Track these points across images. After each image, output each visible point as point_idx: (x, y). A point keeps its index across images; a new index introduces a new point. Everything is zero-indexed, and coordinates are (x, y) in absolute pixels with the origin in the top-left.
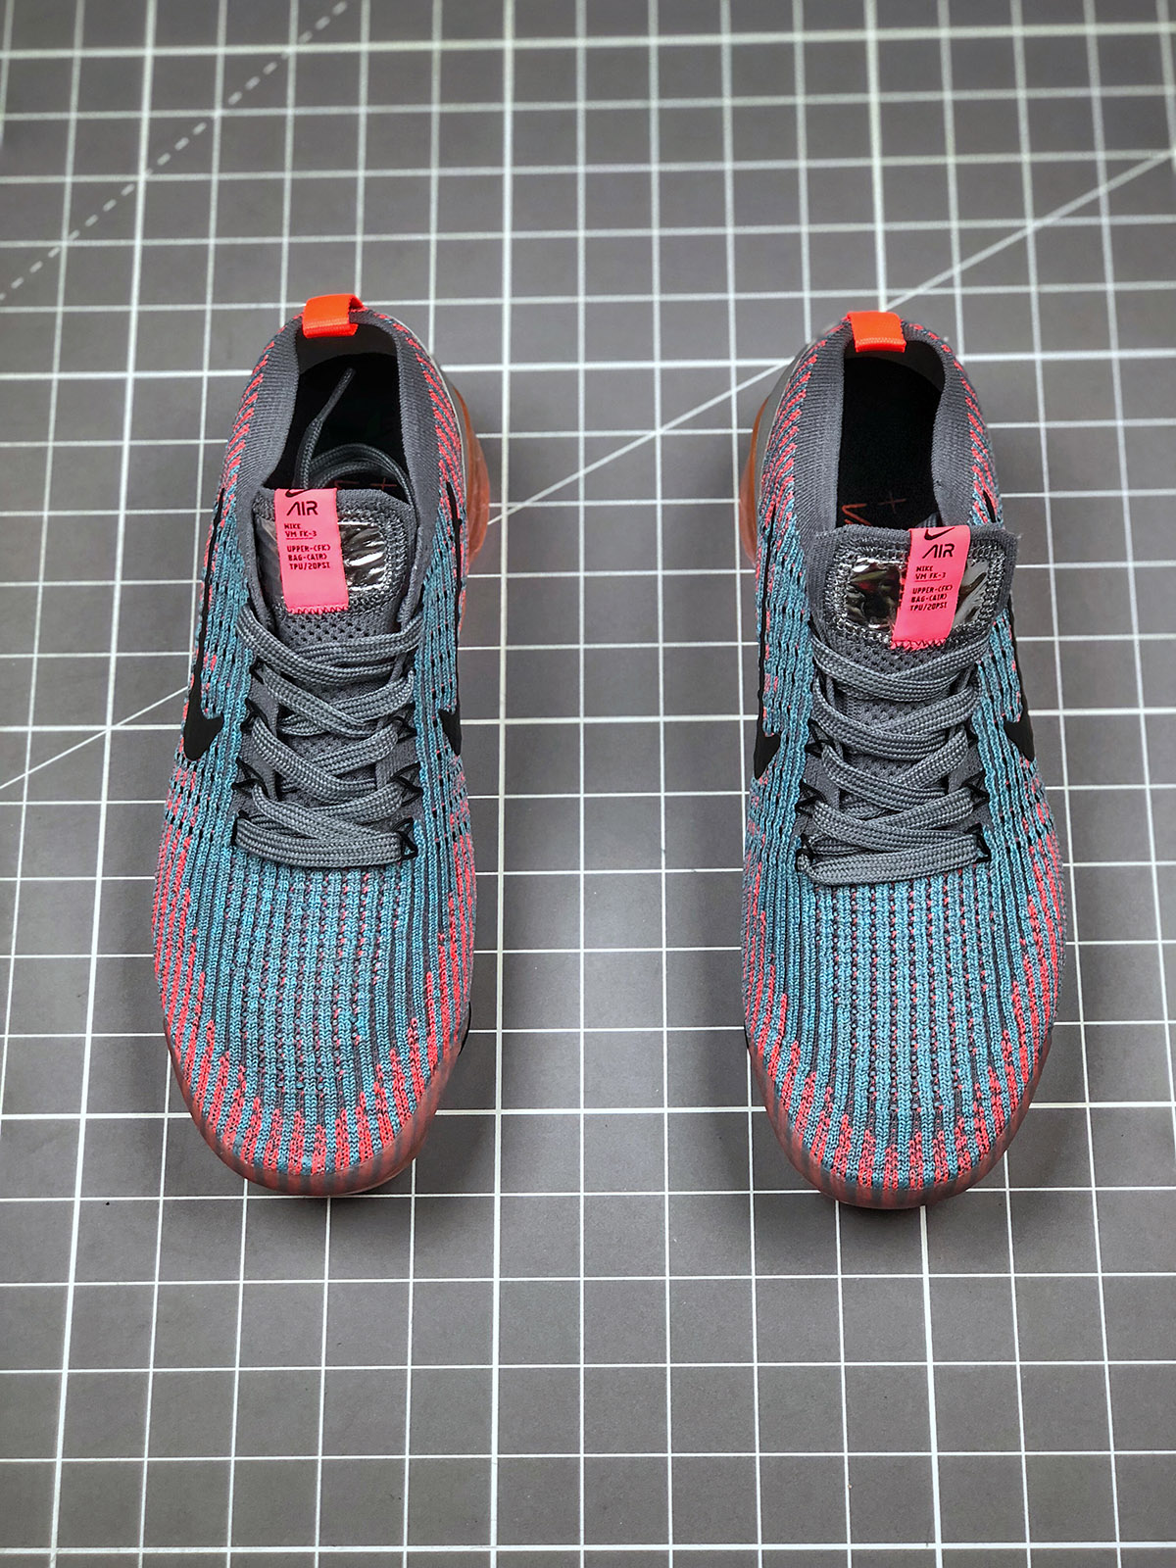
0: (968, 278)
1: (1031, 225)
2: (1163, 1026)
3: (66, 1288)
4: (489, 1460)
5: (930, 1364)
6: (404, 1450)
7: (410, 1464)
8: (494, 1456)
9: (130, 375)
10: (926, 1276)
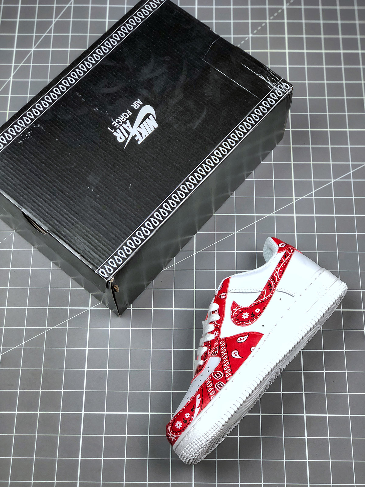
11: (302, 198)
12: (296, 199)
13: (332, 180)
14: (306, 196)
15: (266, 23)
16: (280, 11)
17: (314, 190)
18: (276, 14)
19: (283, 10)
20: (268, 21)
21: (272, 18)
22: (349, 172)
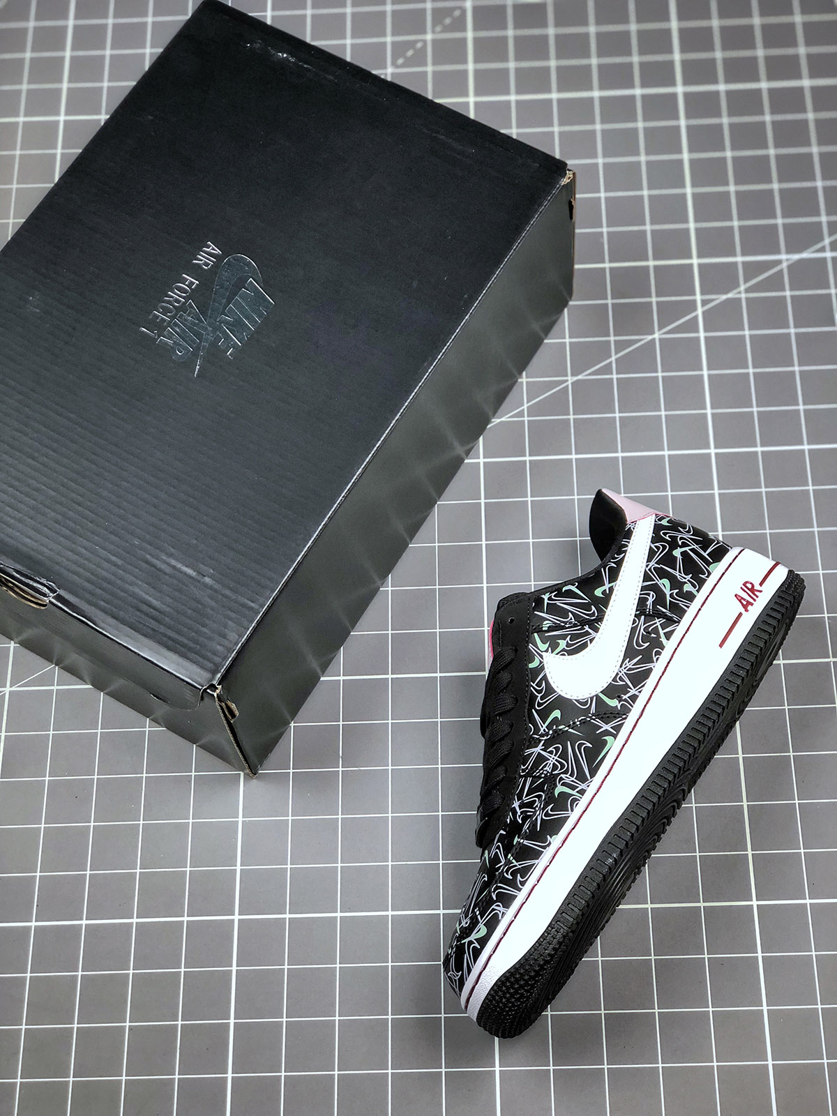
14: (509, 417)
15: (425, 42)
16: (457, 13)
18: (448, 21)
19: (464, 11)
20: (429, 37)
21: (438, 29)
22: (607, 359)
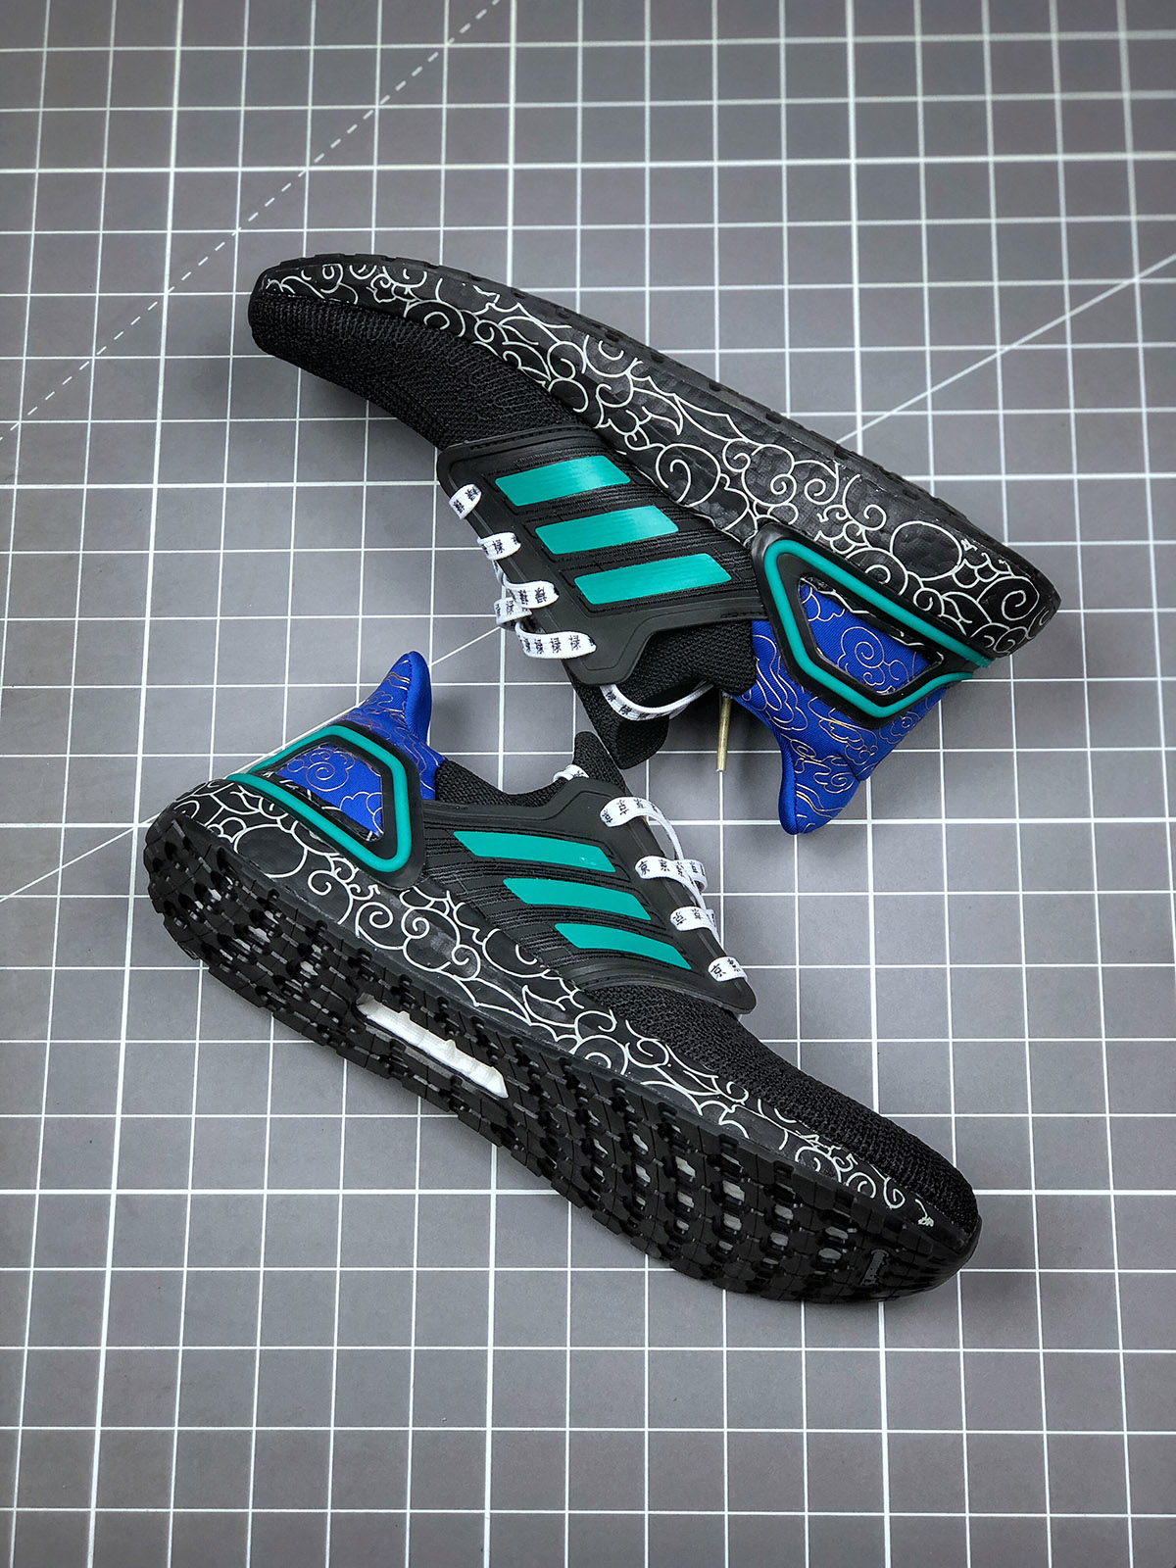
0: (940, 401)
1: (1000, 349)
2: (1104, 1118)
3: (98, 1352)
4: (482, 1516)
5: (884, 1431)
6: (406, 1504)
7: (411, 1517)
8: (487, 1512)
9: (155, 486)
10: (882, 1350)
11: (887, 414)
12: (865, 420)
13: (998, 347)
17: (933, 386)
